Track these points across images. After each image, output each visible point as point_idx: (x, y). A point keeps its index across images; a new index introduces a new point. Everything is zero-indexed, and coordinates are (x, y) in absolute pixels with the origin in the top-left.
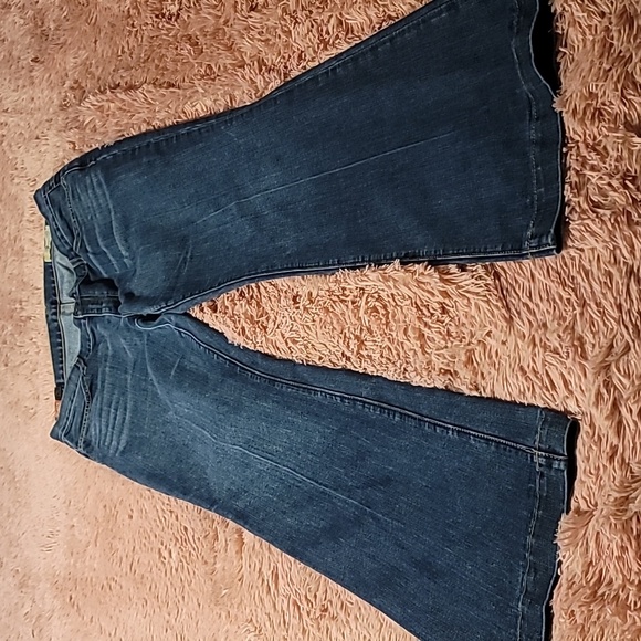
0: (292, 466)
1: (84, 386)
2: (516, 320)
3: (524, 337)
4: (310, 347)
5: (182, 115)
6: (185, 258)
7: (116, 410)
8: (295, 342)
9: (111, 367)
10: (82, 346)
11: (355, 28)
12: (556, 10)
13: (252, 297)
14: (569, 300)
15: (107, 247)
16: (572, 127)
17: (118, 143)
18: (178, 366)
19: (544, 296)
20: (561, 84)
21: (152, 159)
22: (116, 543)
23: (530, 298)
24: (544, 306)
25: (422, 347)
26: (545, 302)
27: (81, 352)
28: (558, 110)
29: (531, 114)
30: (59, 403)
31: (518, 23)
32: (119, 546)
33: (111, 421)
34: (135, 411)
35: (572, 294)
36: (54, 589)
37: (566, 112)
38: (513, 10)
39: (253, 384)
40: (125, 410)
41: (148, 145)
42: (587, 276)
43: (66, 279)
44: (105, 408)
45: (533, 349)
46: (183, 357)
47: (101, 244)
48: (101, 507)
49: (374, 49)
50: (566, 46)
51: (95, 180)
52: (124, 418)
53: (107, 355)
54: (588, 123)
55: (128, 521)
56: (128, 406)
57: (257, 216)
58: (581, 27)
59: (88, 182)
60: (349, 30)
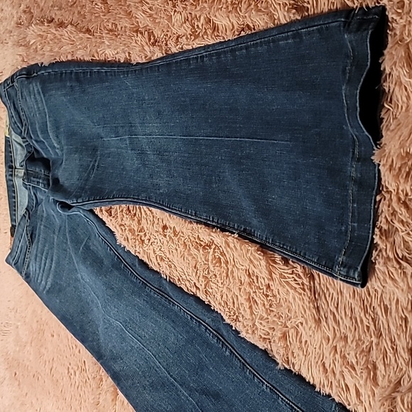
0: (154, 352)
1: (27, 234)
2: (324, 323)
3: (329, 340)
4: (173, 267)
5: (96, 55)
6: (94, 165)
7: (46, 259)
8: (162, 259)
9: (44, 226)
10: (29, 202)
11: (220, 28)
12: (385, 69)
13: (135, 215)
14: (368, 327)
15: (44, 139)
16: (388, 179)
17: (52, 65)
18: (85, 244)
19: (349, 312)
20: (382, 137)
21: (74, 84)
22: (43, 350)
23: (337, 308)
24: (347, 322)
25: (251, 307)
26: (349, 319)
27: (28, 206)
28: (376, 162)
29: (353, 153)
30: (13, 239)
31: (350, 70)
32: (45, 353)
33: (43, 265)
34: (58, 263)
35: (372, 323)
36: (6, 363)
37: (384, 165)
38: (348, 57)
39: (132, 281)
40: (52, 260)
41: (71, 73)
42: (386, 312)
43: (19, 152)
44: (39, 255)
45: (334, 355)
46: (89, 239)
47: (40, 136)
48: (35, 321)
49: (233, 51)
50: (391, 102)
51: (36, 89)
52: (51, 267)
53: (42, 216)
54: (402, 181)
55: (51, 338)
56: (54, 259)
57: (142, 153)
58: (406, 90)
59: (32, 88)
60: (215, 28)
